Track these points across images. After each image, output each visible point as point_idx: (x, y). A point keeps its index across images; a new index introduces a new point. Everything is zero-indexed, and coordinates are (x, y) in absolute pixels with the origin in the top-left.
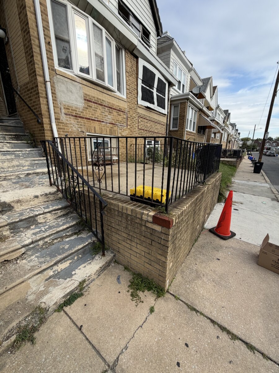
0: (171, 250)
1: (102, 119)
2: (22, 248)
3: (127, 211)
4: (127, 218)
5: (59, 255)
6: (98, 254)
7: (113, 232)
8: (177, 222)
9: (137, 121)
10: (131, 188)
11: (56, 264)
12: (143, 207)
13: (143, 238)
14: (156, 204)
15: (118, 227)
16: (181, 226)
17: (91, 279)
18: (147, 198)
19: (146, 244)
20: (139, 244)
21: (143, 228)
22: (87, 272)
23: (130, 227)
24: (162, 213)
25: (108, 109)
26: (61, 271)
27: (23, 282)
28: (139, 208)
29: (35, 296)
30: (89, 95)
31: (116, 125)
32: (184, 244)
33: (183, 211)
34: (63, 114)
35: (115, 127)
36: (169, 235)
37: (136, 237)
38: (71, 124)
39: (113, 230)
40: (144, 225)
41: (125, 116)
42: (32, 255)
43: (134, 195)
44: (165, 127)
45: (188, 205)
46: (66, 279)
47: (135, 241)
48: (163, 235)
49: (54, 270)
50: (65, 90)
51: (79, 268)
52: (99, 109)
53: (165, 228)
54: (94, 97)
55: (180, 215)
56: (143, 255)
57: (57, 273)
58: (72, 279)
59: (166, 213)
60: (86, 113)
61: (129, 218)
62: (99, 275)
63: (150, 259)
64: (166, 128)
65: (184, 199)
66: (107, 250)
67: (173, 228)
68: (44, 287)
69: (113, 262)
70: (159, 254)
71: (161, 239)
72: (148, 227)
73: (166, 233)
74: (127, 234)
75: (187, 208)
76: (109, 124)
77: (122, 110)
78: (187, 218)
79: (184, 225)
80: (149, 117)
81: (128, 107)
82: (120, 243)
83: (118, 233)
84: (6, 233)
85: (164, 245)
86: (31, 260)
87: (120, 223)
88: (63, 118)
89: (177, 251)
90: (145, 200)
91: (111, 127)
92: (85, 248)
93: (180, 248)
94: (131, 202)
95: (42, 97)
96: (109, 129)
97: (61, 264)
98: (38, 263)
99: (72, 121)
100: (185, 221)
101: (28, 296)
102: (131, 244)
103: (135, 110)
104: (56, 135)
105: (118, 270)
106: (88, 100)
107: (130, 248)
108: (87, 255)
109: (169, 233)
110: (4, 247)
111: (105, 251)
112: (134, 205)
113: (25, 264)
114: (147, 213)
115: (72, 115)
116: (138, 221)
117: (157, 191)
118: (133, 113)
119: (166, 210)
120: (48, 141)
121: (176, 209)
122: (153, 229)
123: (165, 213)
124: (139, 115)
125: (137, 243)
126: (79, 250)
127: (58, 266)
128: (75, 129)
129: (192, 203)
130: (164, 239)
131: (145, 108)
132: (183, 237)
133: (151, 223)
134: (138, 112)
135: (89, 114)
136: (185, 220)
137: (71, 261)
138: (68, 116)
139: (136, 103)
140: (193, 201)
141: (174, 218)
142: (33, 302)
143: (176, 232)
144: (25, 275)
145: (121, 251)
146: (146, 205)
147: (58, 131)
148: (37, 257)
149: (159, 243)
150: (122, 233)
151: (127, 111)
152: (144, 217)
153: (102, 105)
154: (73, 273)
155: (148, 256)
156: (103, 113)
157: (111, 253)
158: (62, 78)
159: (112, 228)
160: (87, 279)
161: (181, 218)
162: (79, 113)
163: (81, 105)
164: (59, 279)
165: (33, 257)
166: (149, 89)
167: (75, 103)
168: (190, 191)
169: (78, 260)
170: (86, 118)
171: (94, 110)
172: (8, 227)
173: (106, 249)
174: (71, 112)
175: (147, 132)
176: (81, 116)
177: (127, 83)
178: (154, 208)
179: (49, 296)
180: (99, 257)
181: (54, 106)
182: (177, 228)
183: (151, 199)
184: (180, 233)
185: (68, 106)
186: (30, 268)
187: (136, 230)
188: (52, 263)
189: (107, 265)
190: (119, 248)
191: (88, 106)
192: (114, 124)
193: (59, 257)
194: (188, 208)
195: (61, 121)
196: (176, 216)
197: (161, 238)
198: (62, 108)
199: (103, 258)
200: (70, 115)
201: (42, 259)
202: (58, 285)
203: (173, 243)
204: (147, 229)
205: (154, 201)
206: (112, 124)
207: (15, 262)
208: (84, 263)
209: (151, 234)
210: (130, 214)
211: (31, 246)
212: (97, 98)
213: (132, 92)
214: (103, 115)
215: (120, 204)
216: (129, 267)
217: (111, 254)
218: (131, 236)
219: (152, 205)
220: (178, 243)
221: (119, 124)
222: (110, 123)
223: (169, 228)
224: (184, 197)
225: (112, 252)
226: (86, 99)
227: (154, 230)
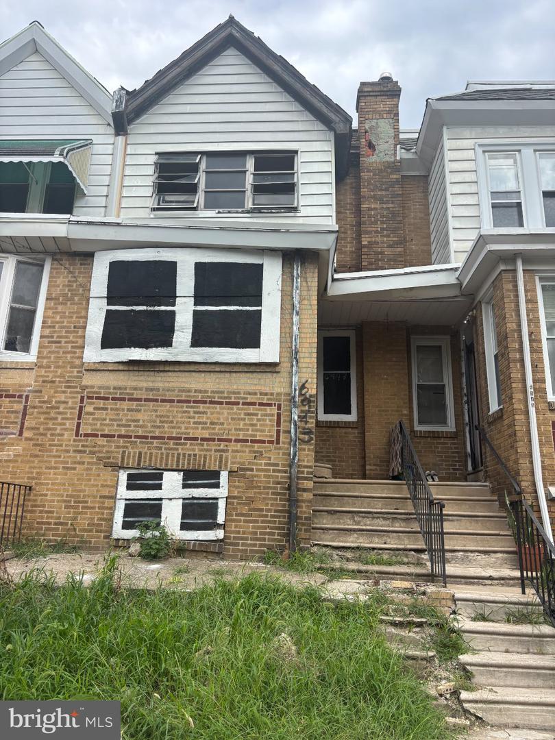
9: (72, 413)
41: (20, 407)
44: (276, 411)
64: (286, 414)
77: (11, 393)
81: (36, 381)
103: (69, 382)
124: (90, 392)
131: (121, 367)
134: (83, 383)
139: (78, 362)
151: (29, 391)
175: (133, 442)
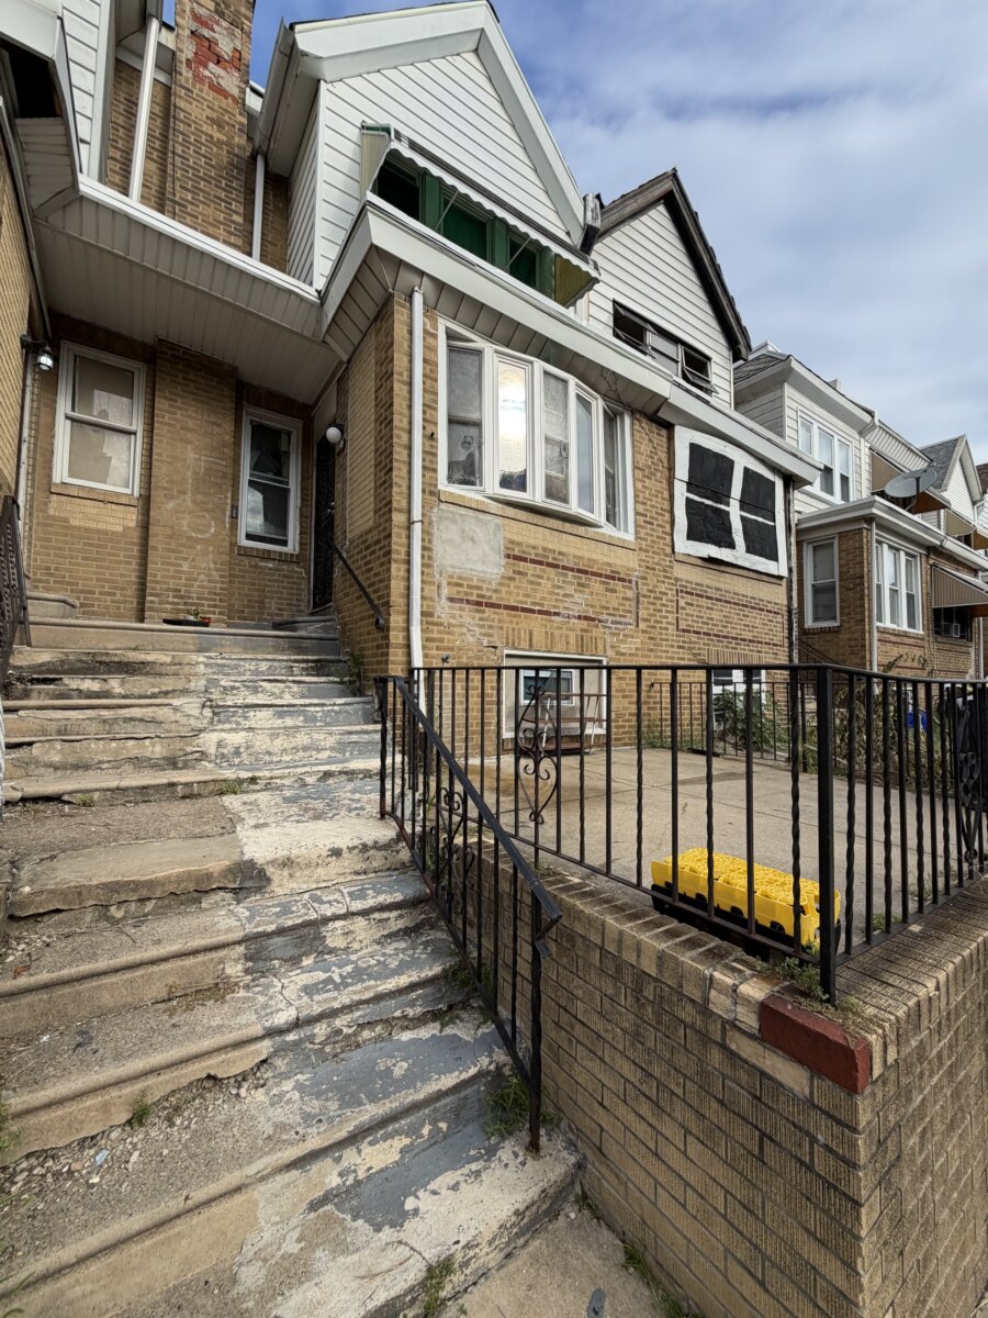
0: (877, 1226)
1: (555, 607)
2: (262, 1038)
3: (639, 956)
4: (641, 991)
5: (371, 1101)
6: (510, 1134)
7: (578, 1042)
8: (890, 1060)
9: (672, 607)
10: (658, 855)
11: (353, 1139)
12: (710, 950)
13: (713, 1110)
14: (769, 947)
15: (599, 1025)
16: (921, 1090)
17: (473, 1266)
18: (728, 909)
19: (733, 1149)
20: (698, 1139)
21: (716, 1057)
22: (463, 1217)
23: (651, 1037)
24: (805, 995)
25: (575, 577)
26: (369, 1178)
27: (238, 1189)
28: (694, 953)
29: (264, 1271)
30: (520, 544)
31: (600, 621)
32: (951, 1203)
33: (918, 1004)
34: (444, 600)
35: (597, 627)
36: (855, 1130)
37: (680, 1092)
38: (462, 626)
39: (578, 1031)
40: (715, 1042)
41: (630, 594)
42: (286, 1076)
43: (670, 889)
44: (782, 619)
45: (942, 976)
46: (378, 1229)
47: (677, 1114)
48: (823, 1121)
49: (344, 1164)
50: (456, 537)
51: (432, 1186)
52: (548, 579)
53: (829, 1083)
54: (534, 548)
55: (902, 1022)
56: (716, 1209)
57: (352, 1186)
58: (402, 1236)
59: (828, 1001)
60: (510, 593)
61: (649, 992)
62: (508, 1256)
63: (756, 1247)
64: (786, 622)
65: (915, 936)
66: (553, 1124)
67: (873, 1094)
68: (299, 1240)
69: (572, 1198)
70: (808, 1231)
71: (814, 1140)
72: (740, 1058)
73: (836, 1114)
74: (639, 1070)
75: (937, 988)
76: (576, 621)
77: (622, 576)
78: (950, 1047)
79: (938, 1088)
80: (718, 589)
81: (640, 566)
82: (605, 1103)
83: (600, 1054)
84: (234, 970)
85: (831, 1185)
86: (281, 1096)
87: (607, 1006)
88: (443, 610)
89: (917, 1243)
90: (717, 920)
91: (582, 630)
92: (463, 1094)
93: (930, 1226)
94: (656, 915)
95: (396, 561)
96: (577, 636)
97: (370, 1144)
98: (298, 1118)
99: (467, 616)
100: (941, 1064)
101: (241, 1265)
102: (659, 1128)
103: (665, 571)
104: (418, 661)
105: (595, 1258)
106: (516, 558)
107: (652, 1145)
108: (470, 1129)
109: (857, 1123)
110: (217, 1021)
111: (542, 1132)
112: (671, 934)
113: (261, 1108)
114: (730, 981)
115: (468, 601)
116: (687, 1013)
117: (769, 882)
118: (658, 581)
119: (827, 982)
120: (395, 679)
121: (875, 987)
122: (763, 1074)
123: (821, 1001)
124: (681, 586)
125: (687, 1132)
126: (440, 1095)
127: (359, 1152)
128: (471, 639)
129: (965, 966)
130: (827, 1147)
131: (699, 562)
132: (938, 1155)
133: (751, 1036)
134: (675, 575)
135: (518, 594)
136: (939, 1056)
137: (407, 1141)
138: (457, 605)
139: (668, 550)
140: (966, 953)
141: (872, 1038)
142: (251, 1304)
143: (891, 1118)
144: (251, 1160)
145: (612, 1150)
146: (725, 944)
147: (424, 647)
148: (299, 1087)
149: (802, 1163)
150: (618, 1056)
151: (637, 577)
152: (719, 1003)
153: (556, 566)
154: (410, 1204)
155: (749, 1226)
156: (559, 587)
157: (565, 1148)
158: (452, 508)
159: (573, 1020)
160: (459, 1258)
161: (914, 1043)
162: (488, 594)
163: (495, 570)
164: (355, 1219)
165: (288, 1085)
166: (715, 505)
167: (480, 567)
168: (941, 899)
169: (433, 1142)
170: (507, 607)
171: (532, 583)
172: (241, 949)
173: (545, 1121)
174: (466, 594)
175: (712, 640)
176: (494, 601)
177: (636, 496)
178: (764, 964)
179: (309, 1295)
180: (516, 1155)
181: (423, 582)
182: (898, 1096)
183: (746, 916)
184: (919, 1130)
185: (460, 578)
186: (271, 1132)
187: (681, 1060)
188: (343, 1134)
189: (545, 1207)
190: (602, 1130)
191: (514, 572)
192: (593, 620)
193: (371, 1111)
194: (943, 989)
195: (435, 619)
196: (883, 1028)
197: (808, 1134)
198: (444, 583)
199: (530, 1161)
200: (461, 601)
201: (316, 1103)
202: (346, 1251)
203: (884, 1181)
204: (734, 1067)
205: (761, 929)
206: (586, 618)
207: (234, 1092)
208: (453, 1167)
209: (755, 1097)
210: (654, 975)
211: (291, 1037)
212: (544, 549)
213: (654, 521)
214: (558, 594)
215: (610, 920)
216: (649, 1259)
217: (565, 1154)
218: (659, 1083)
219: (752, 948)
220: (915, 1193)
221: (610, 618)
222: (579, 618)
223: (852, 1089)
224: (915, 928)
225: (571, 1146)
226: (512, 553)
227: (770, 1078)
